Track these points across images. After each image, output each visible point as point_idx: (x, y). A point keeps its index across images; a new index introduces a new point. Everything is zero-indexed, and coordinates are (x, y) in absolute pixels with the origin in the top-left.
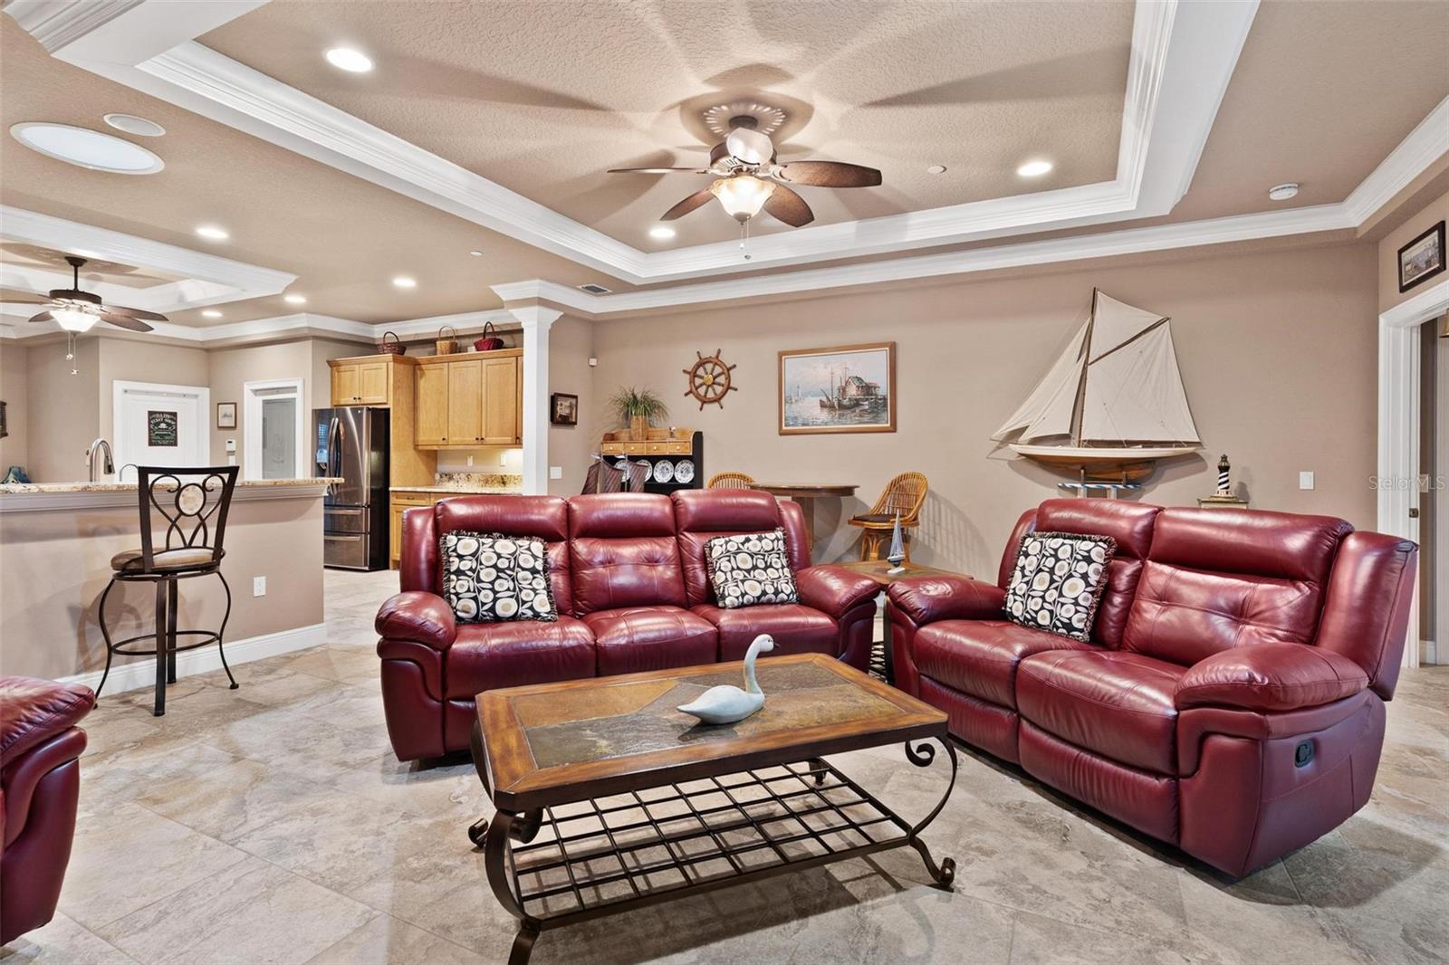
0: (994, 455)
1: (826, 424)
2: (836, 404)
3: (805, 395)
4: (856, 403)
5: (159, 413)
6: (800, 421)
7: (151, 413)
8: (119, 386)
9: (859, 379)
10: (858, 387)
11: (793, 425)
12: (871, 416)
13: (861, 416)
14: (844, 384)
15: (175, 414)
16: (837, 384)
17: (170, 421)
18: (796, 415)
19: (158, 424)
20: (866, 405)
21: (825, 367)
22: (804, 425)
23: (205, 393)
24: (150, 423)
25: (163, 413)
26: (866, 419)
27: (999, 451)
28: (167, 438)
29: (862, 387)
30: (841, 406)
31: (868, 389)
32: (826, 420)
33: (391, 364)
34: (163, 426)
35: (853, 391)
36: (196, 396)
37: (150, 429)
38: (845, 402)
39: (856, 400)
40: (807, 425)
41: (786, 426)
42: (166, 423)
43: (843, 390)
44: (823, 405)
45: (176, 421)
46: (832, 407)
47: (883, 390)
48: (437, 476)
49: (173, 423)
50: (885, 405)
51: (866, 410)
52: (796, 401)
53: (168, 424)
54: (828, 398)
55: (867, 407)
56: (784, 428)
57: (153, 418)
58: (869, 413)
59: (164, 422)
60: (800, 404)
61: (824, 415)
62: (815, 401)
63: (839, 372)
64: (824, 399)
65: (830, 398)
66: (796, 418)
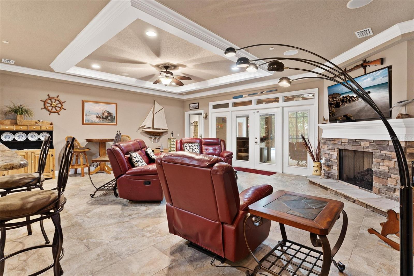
0: (137, 131)
1: (98, 122)
2: (101, 117)
3: (92, 114)
4: (107, 118)
6: (90, 121)
9: (108, 111)
10: (108, 113)
11: (87, 122)
12: (111, 121)
13: (108, 121)
14: (103, 112)
16: (102, 112)
18: (89, 119)
20: (110, 118)
21: (98, 107)
22: (91, 122)
26: (109, 122)
27: (139, 130)
29: (109, 113)
30: (103, 118)
31: (110, 114)
32: (98, 121)
35: (106, 114)
38: (104, 117)
39: (107, 116)
40: (92, 122)
41: (85, 122)
43: (103, 114)
44: (97, 117)
46: (100, 118)
47: (114, 115)
50: (115, 119)
51: (109, 119)
52: (89, 115)
54: (99, 115)
55: (110, 119)
56: (85, 123)
58: (111, 120)
60: (90, 116)
61: (97, 120)
62: (95, 116)
63: (102, 109)
64: (98, 116)
65: (100, 115)
66: (88, 120)
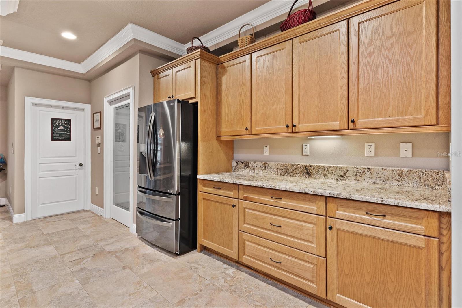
5: (59, 119)
7: (53, 120)
8: (29, 101)
15: (69, 121)
17: (66, 125)
19: (58, 126)
23: (88, 107)
24: (52, 126)
25: (61, 120)
28: (64, 135)
33: (199, 61)
34: (61, 128)
36: (83, 110)
37: (52, 130)
42: (63, 126)
45: (70, 125)
48: (234, 164)
49: (68, 126)
53: (65, 127)
57: (55, 123)
59: (62, 125)
